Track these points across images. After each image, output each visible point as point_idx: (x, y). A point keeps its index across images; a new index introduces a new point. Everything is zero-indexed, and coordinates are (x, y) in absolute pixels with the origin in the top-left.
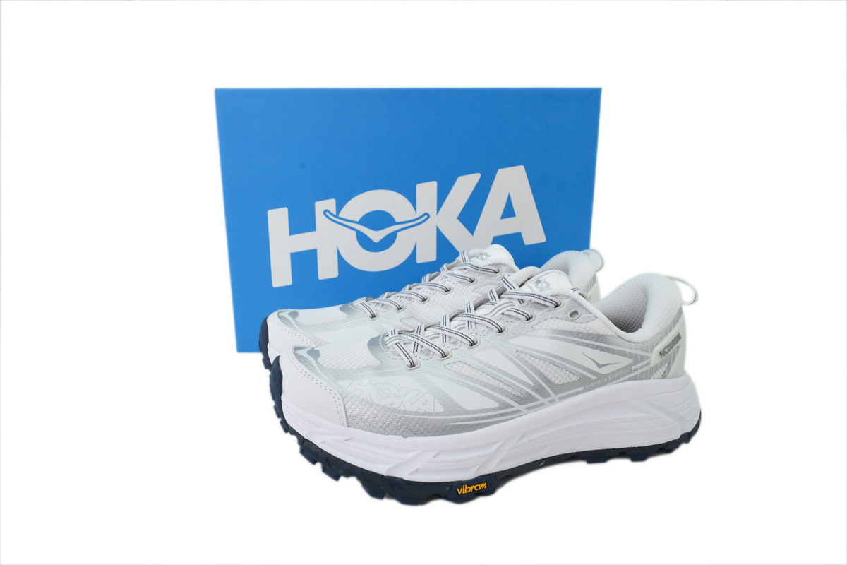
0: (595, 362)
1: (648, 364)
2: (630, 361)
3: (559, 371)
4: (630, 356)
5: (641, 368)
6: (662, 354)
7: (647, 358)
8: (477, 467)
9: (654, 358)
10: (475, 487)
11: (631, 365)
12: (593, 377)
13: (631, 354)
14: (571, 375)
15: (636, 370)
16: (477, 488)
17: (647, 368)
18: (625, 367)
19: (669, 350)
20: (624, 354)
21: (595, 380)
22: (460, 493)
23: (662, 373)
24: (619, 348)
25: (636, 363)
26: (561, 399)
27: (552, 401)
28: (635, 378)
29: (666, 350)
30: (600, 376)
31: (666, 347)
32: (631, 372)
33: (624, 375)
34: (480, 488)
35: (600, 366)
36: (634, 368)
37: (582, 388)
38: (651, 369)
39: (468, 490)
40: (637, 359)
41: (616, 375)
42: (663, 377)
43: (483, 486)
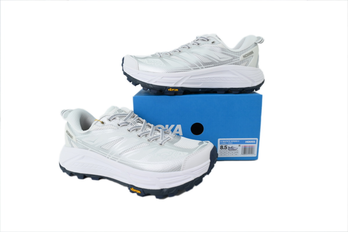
0: (218, 57)
2: (232, 58)
3: (205, 58)
4: (232, 56)
5: (236, 61)
6: (244, 57)
7: (239, 57)
8: (175, 83)
9: (241, 58)
10: (174, 89)
11: (232, 59)
12: (218, 62)
13: (232, 55)
14: (209, 60)
15: (234, 61)
16: (175, 90)
17: (238, 61)
18: (230, 60)
19: (247, 56)
20: (230, 55)
21: (219, 63)
22: (169, 90)
23: (245, 64)
24: (227, 53)
25: (234, 59)
26: (205, 67)
27: (202, 68)
28: (234, 64)
29: (246, 56)
30: (220, 62)
31: (246, 55)
32: (232, 61)
33: (229, 63)
34: (176, 90)
35: (220, 58)
36: (233, 60)
37: (213, 65)
38: (240, 61)
39: (172, 90)
40: (234, 58)
41: (226, 62)
42: (246, 65)
43: (177, 90)
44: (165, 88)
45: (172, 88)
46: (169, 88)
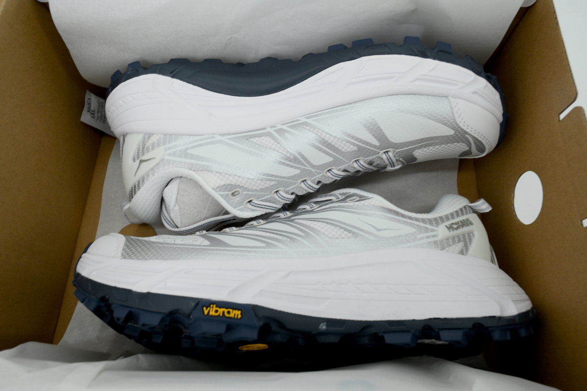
0: (372, 225)
1: (434, 236)
3: (332, 228)
5: (427, 237)
6: (450, 229)
7: (433, 230)
8: (230, 289)
9: (441, 231)
10: (226, 311)
11: (414, 233)
12: (372, 238)
13: (412, 224)
14: (346, 232)
16: (229, 312)
17: (435, 238)
18: (408, 234)
20: (405, 223)
22: (206, 312)
28: (422, 246)
29: (455, 226)
33: (408, 241)
34: (232, 315)
35: (378, 229)
38: (441, 241)
39: (216, 311)
40: (420, 229)
43: (237, 313)
44: (193, 304)
45: (221, 304)
46: (209, 303)
